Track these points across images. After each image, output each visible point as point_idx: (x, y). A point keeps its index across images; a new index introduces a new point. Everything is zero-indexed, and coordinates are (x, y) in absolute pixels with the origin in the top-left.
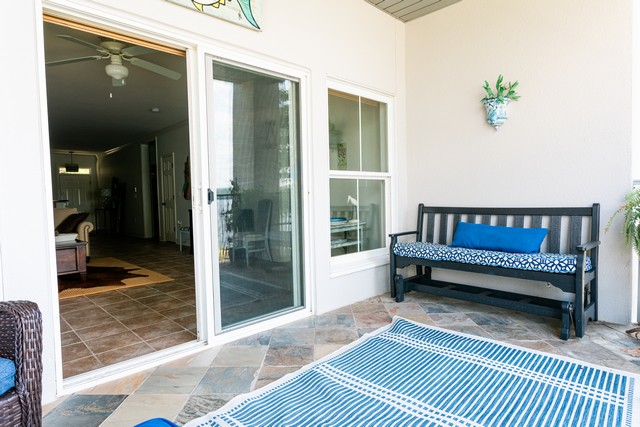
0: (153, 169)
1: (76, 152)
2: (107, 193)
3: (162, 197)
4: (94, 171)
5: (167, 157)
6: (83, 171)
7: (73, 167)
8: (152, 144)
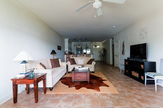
0: (113, 45)
1: (97, 43)
2: (102, 52)
3: (115, 54)
4: (100, 47)
5: (117, 42)
6: (98, 47)
7: (96, 46)
8: (113, 39)
